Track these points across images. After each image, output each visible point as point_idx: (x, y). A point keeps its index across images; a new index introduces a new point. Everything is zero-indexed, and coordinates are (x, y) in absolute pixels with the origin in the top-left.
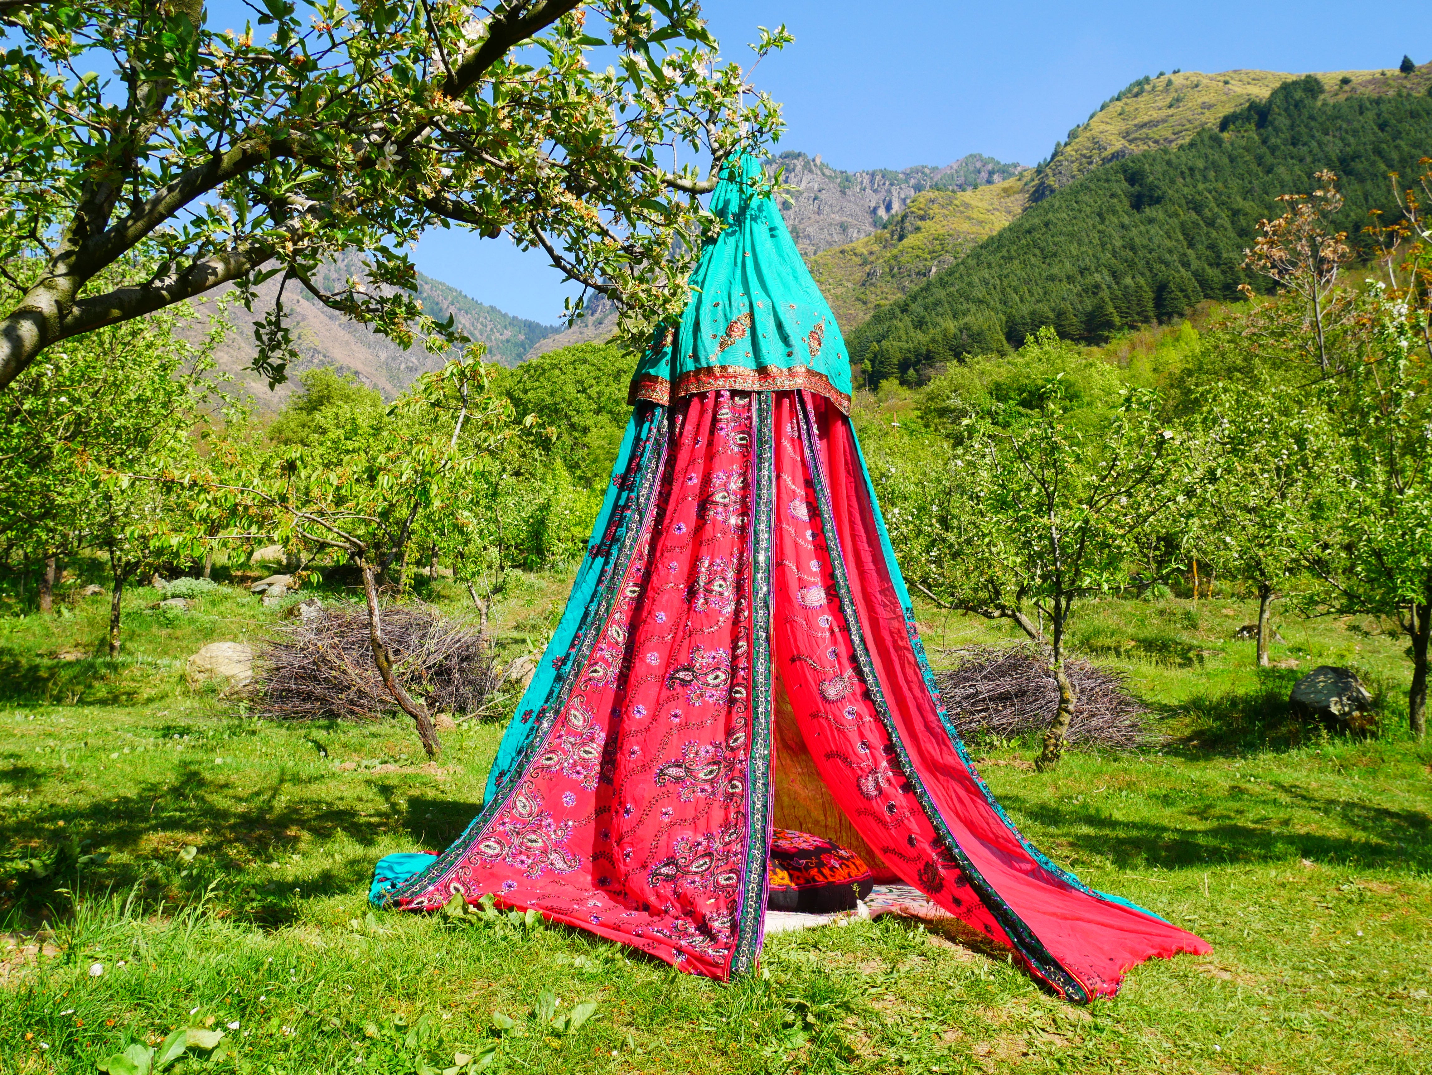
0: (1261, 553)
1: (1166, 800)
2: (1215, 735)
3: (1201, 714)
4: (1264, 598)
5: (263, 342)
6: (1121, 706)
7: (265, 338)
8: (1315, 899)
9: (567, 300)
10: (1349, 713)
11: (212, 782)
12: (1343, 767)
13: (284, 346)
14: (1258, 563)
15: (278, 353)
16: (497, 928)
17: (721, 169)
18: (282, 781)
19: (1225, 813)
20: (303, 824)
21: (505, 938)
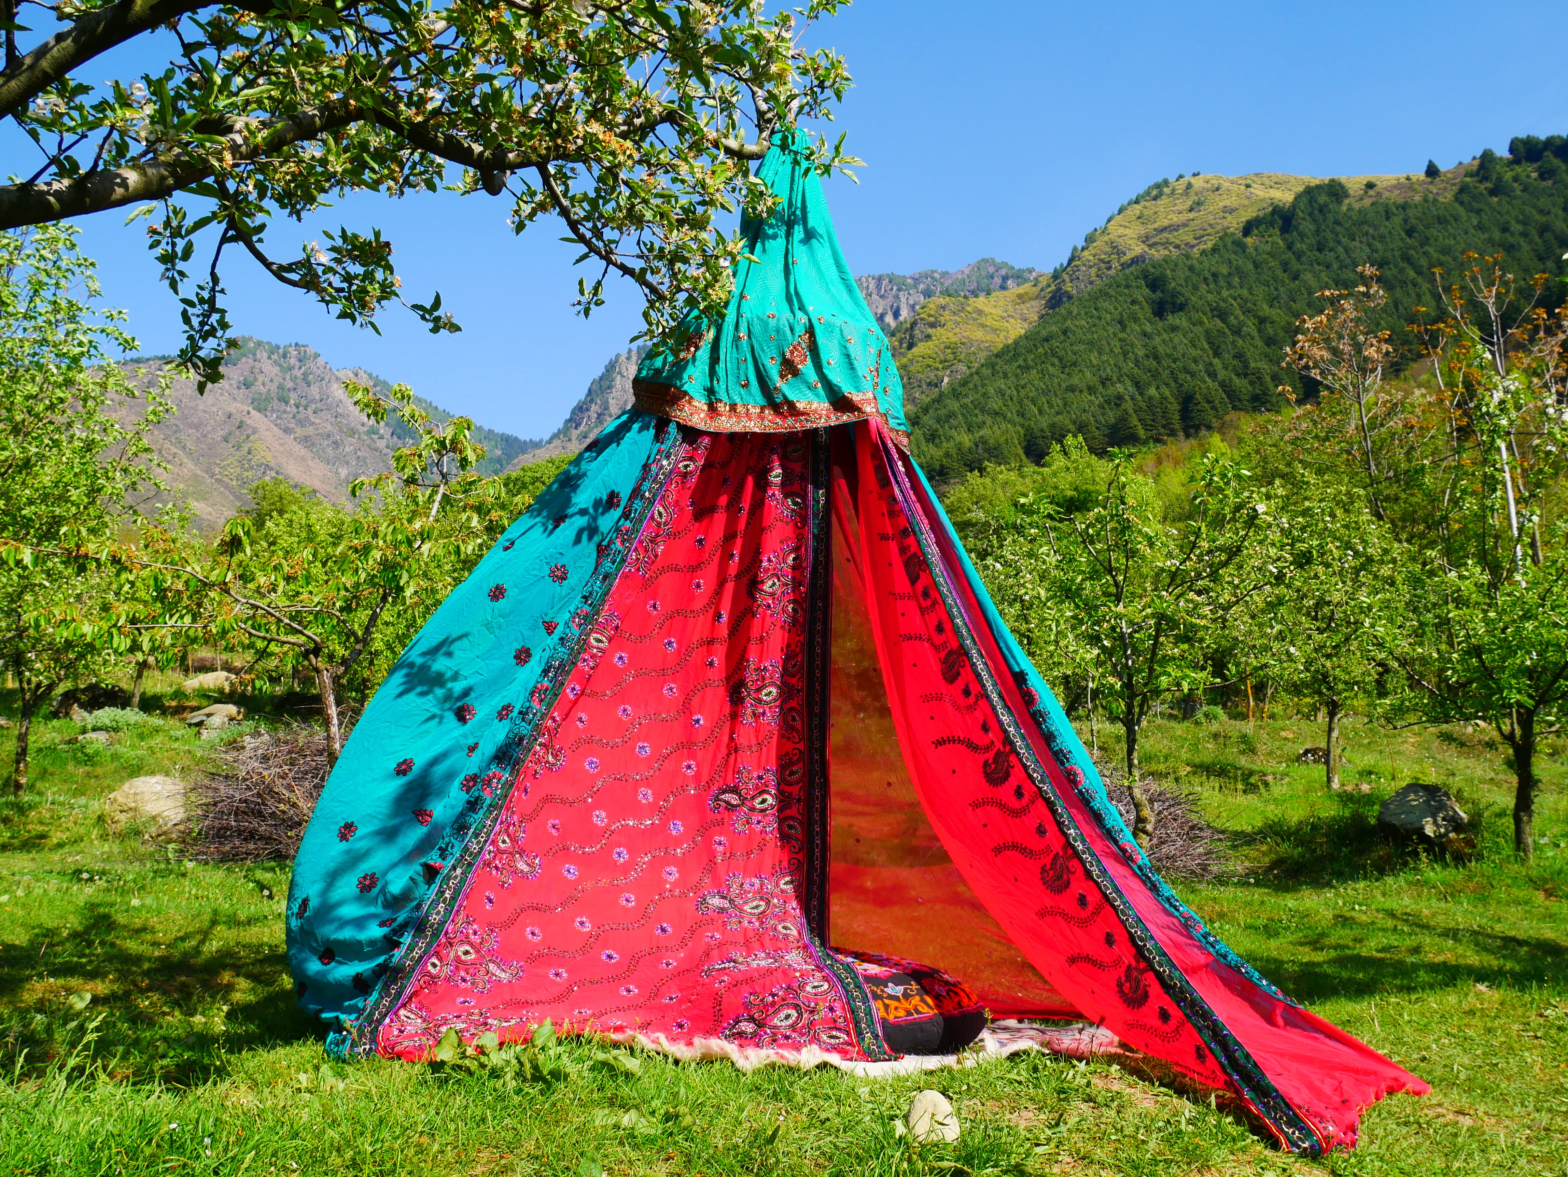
0: (1328, 664)
1: (1269, 931)
2: (1297, 863)
3: (1279, 840)
4: (1332, 715)
5: (191, 327)
6: (1193, 832)
7: (195, 322)
10: (1446, 835)
11: (125, 926)
12: (1449, 893)
13: (219, 333)
14: (1325, 676)
15: (212, 342)
16: (508, 1077)
17: (773, 132)
18: (214, 923)
19: (1341, 942)
20: (238, 969)
21: (518, 1092)
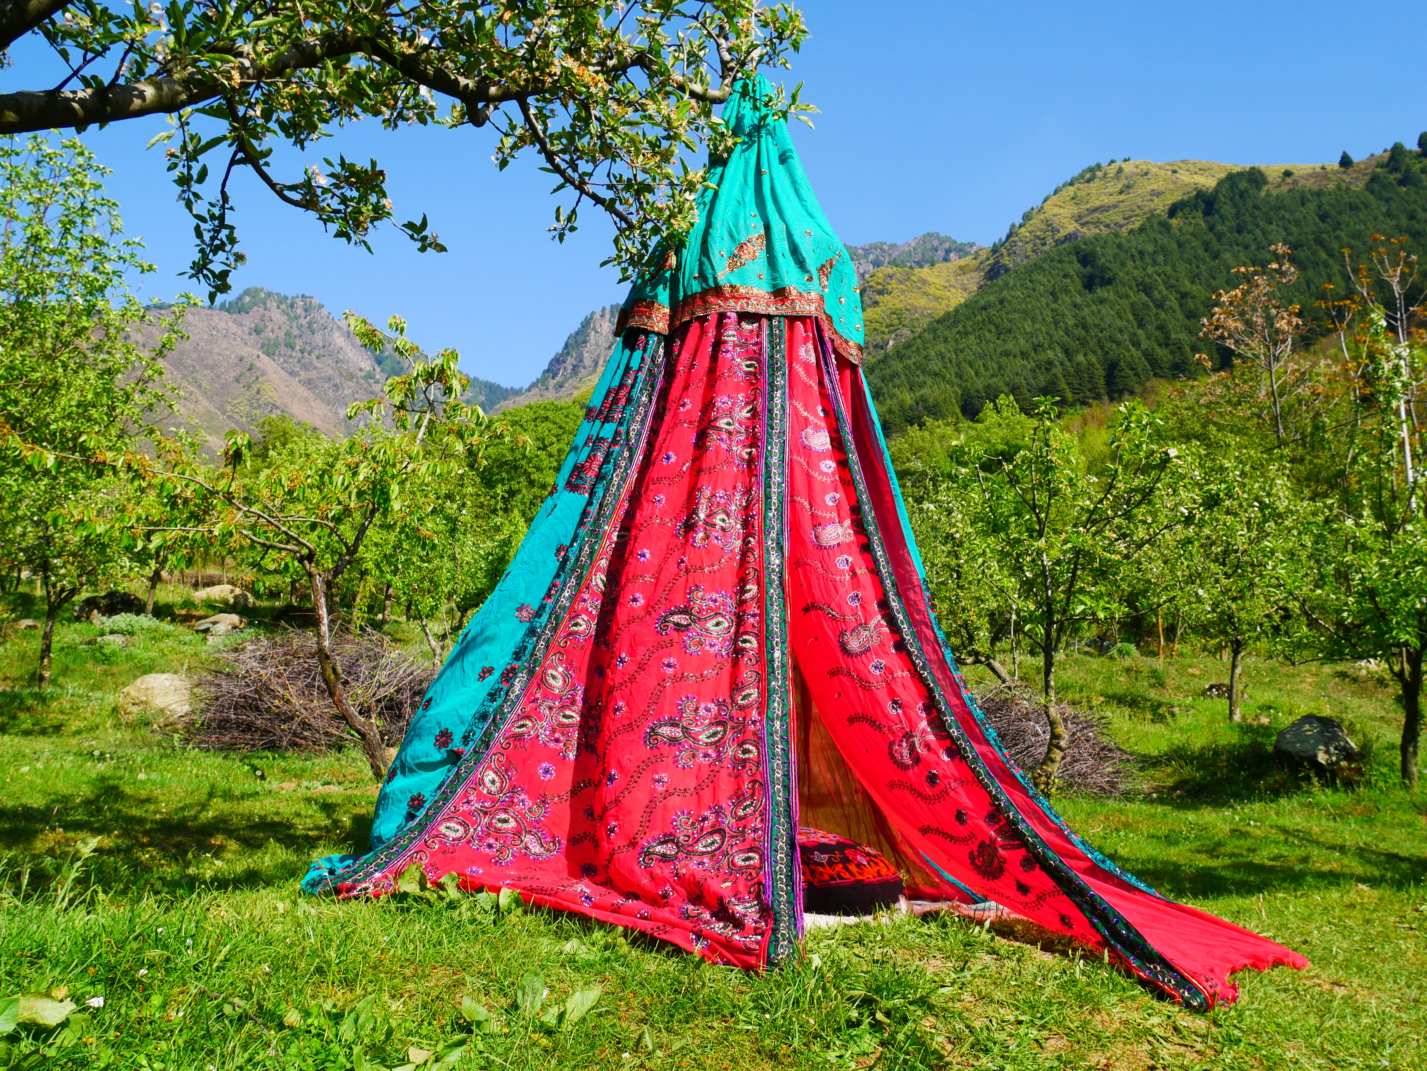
0: (1234, 606)
1: (1170, 840)
2: (1199, 784)
3: (1183, 763)
4: (1236, 652)
5: (203, 241)
6: (1103, 753)
7: (207, 236)
8: (1393, 919)
9: (558, 210)
10: (1337, 763)
11: (131, 796)
12: (1339, 815)
13: (228, 248)
14: (1231, 617)
15: (221, 256)
16: (463, 908)
17: (735, 79)
18: (211, 795)
19: (1236, 851)
20: (230, 833)
21: (473, 921)
